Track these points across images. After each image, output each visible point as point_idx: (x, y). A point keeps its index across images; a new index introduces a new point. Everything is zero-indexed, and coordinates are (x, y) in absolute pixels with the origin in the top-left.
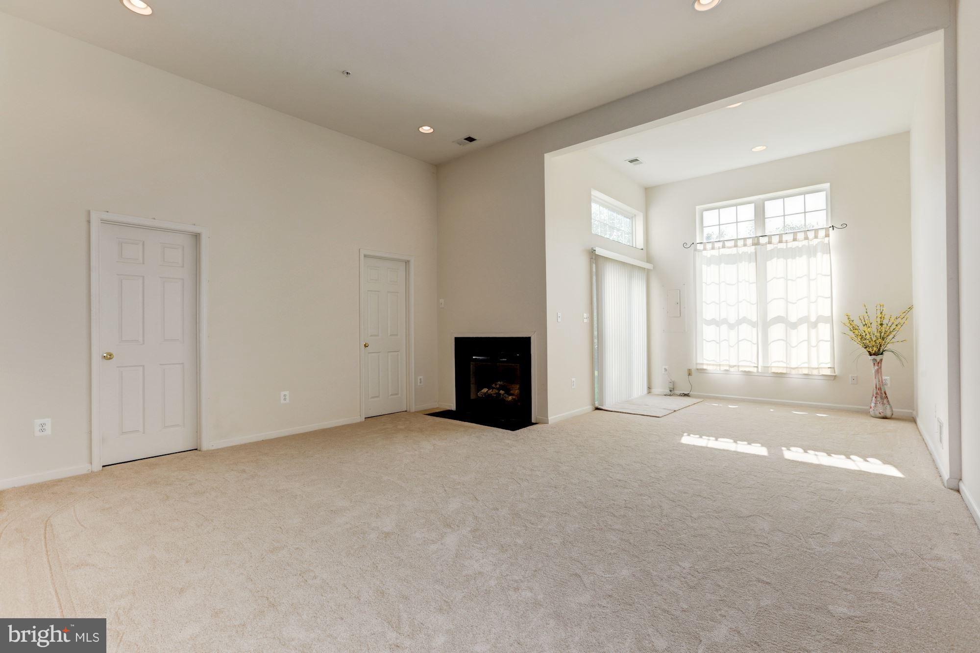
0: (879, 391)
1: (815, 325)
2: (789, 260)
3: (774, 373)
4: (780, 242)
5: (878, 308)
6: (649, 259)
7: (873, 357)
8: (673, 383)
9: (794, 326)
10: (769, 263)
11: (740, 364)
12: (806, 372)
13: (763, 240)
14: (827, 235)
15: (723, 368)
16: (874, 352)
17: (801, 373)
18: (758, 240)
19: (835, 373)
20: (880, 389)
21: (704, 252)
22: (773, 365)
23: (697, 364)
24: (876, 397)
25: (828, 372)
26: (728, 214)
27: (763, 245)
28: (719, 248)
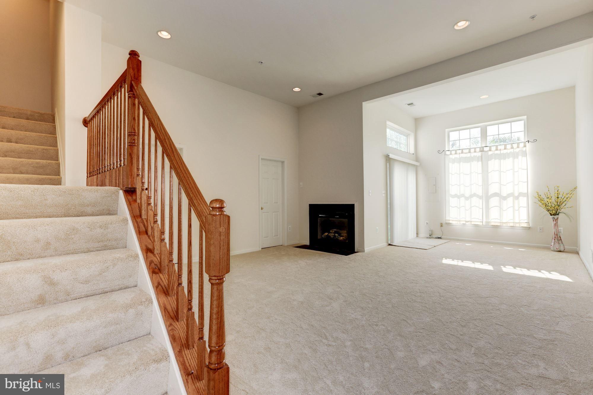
0: (556, 236)
1: (517, 198)
2: (502, 161)
3: (492, 225)
4: (497, 150)
5: (556, 188)
6: (417, 160)
7: (553, 216)
8: (432, 231)
9: (505, 198)
10: (490, 162)
11: (472, 220)
12: (512, 225)
13: (486, 149)
14: (525, 146)
15: (462, 223)
16: (553, 213)
17: (509, 225)
18: (483, 149)
19: (529, 226)
20: (557, 235)
21: (450, 155)
22: (492, 221)
23: (446, 220)
24: (554, 240)
25: (525, 225)
26: (465, 134)
27: (486, 152)
28: (460, 154)
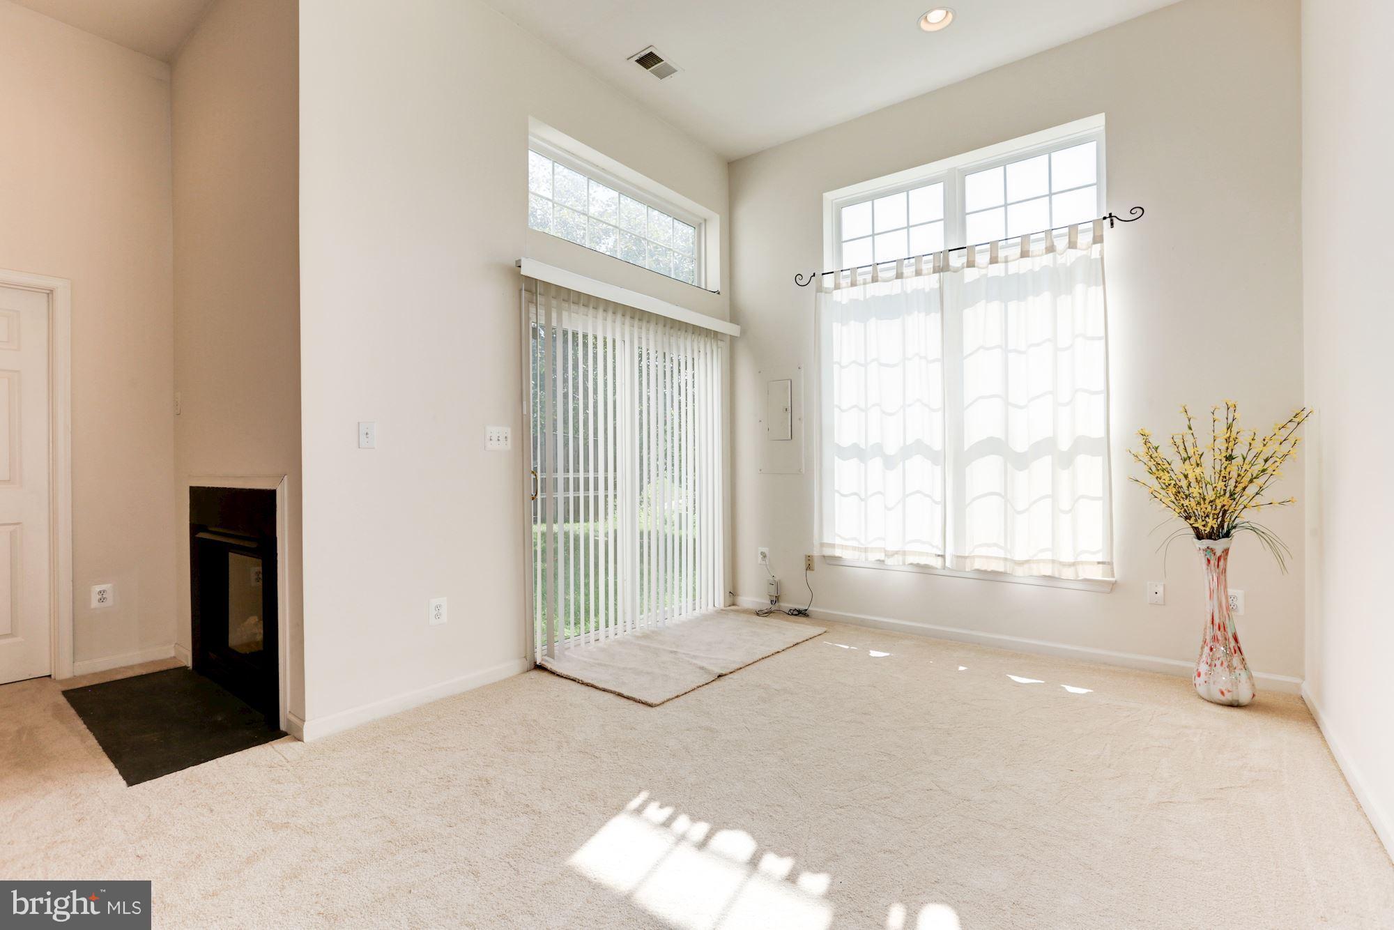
0: (1219, 634)
1: (1066, 460)
2: (1012, 305)
3: (978, 571)
4: (994, 260)
5: (1221, 414)
6: (734, 315)
7: (1206, 543)
8: (777, 585)
9: (1020, 461)
10: (968, 313)
11: (908, 548)
12: (1047, 570)
13: (956, 260)
14: (1098, 239)
15: (873, 557)
16: (1208, 529)
17: (1035, 573)
18: (946, 259)
19: (1113, 575)
20: (1221, 627)
21: (835, 292)
22: (978, 552)
23: (822, 545)
24: (1211, 649)
25: (1097, 574)
26: (890, 210)
27: (956, 270)
28: (865, 283)
